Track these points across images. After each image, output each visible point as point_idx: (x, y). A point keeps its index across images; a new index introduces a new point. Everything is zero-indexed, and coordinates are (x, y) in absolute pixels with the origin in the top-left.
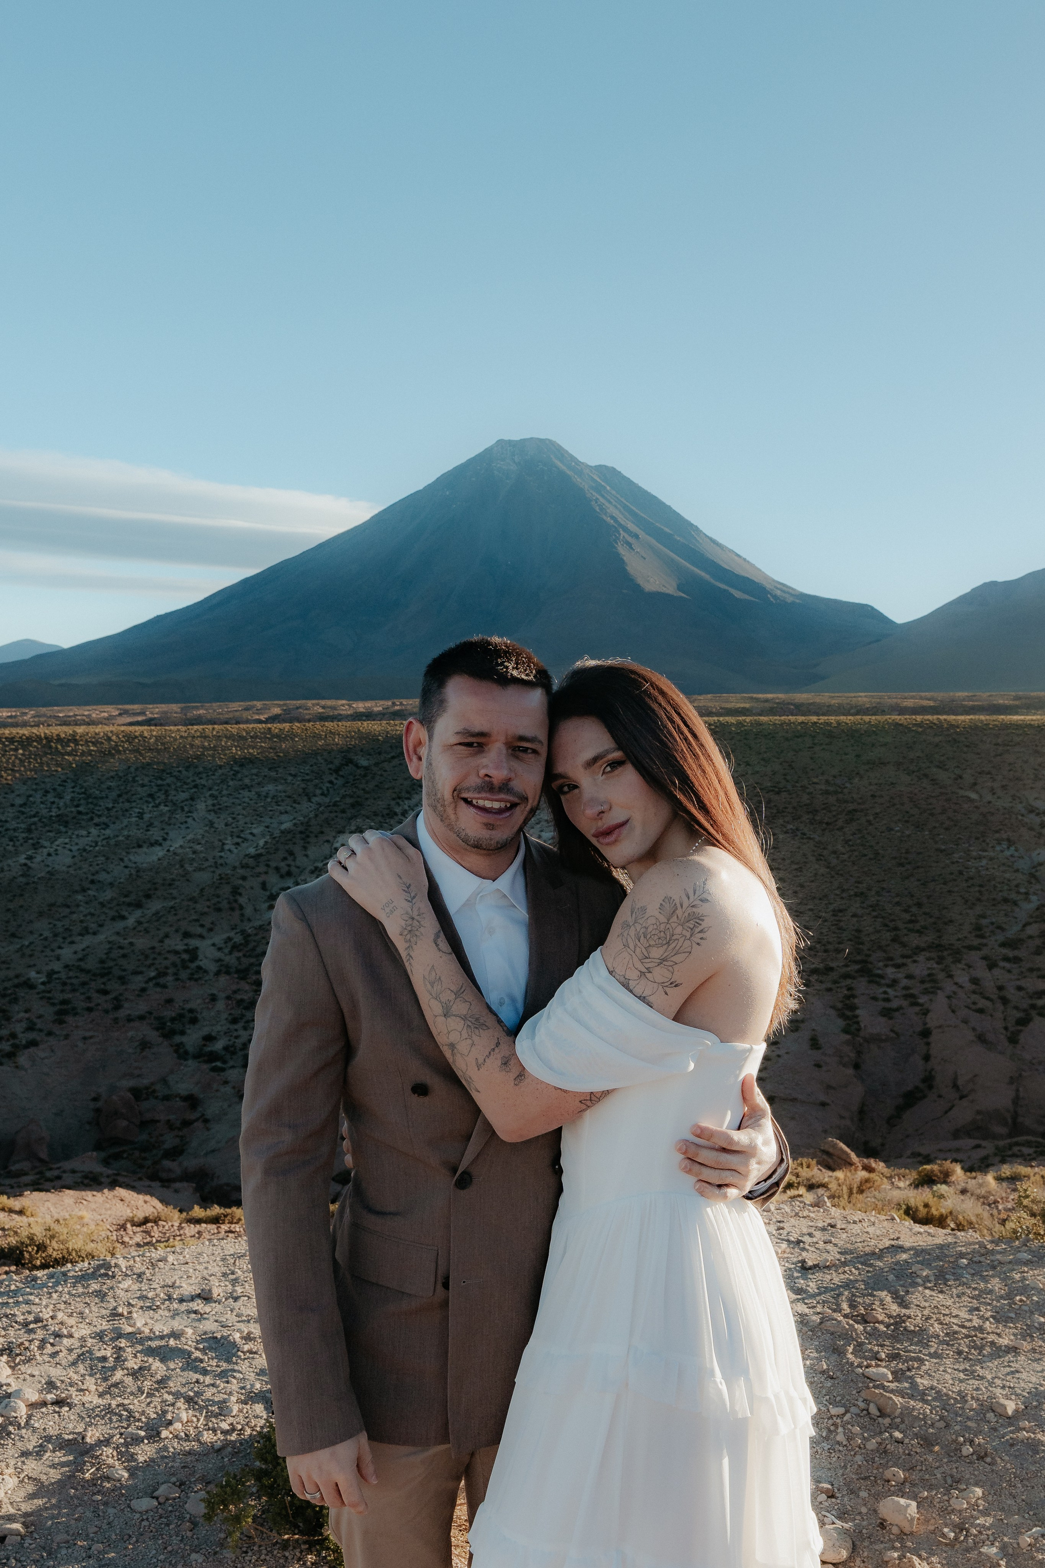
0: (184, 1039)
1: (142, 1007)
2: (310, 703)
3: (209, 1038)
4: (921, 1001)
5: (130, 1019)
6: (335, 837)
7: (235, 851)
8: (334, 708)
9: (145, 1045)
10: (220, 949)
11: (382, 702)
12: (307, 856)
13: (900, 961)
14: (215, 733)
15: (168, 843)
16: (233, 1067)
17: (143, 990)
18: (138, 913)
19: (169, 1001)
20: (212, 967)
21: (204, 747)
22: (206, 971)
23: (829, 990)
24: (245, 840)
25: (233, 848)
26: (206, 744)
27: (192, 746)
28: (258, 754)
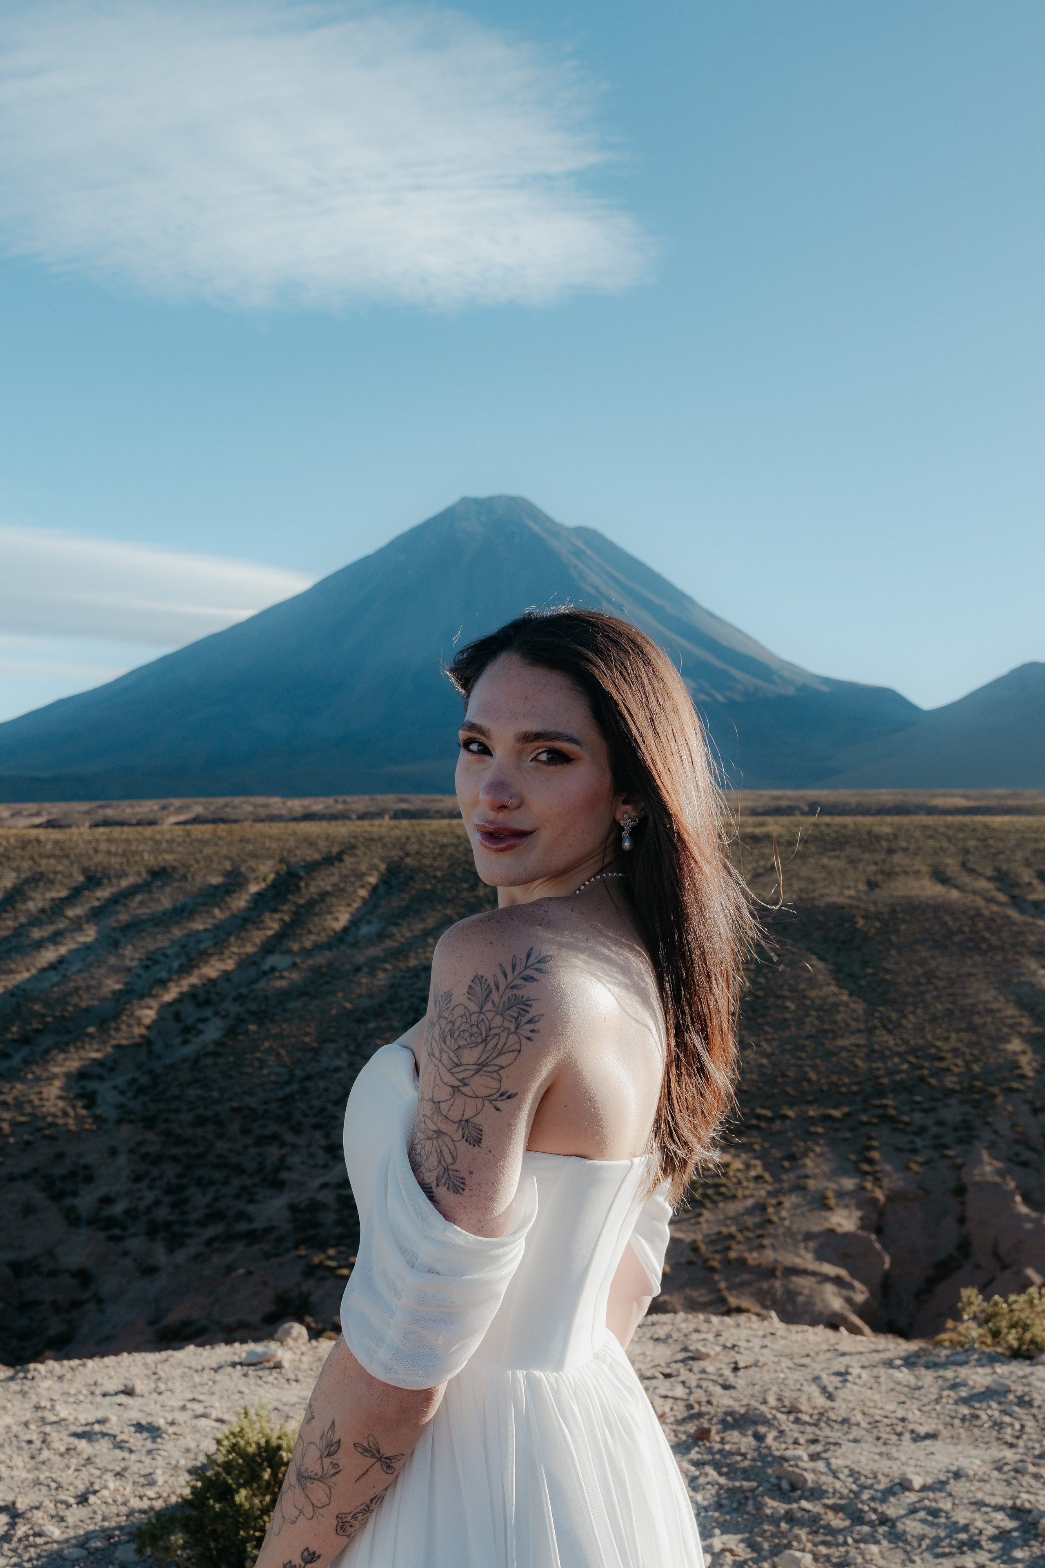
0: (76, 1202)
1: (27, 1163)
2: (237, 800)
3: (106, 1200)
4: (950, 1153)
5: (11, 1178)
6: (263, 958)
7: (144, 975)
8: (265, 806)
9: (28, 1210)
10: (122, 1093)
11: (321, 799)
12: (229, 980)
13: (926, 1105)
14: (124, 836)
15: (65, 966)
16: (135, 1235)
17: (28, 1143)
18: (25, 1050)
19: (60, 1156)
20: (113, 1114)
21: (109, 853)
22: (105, 1120)
23: (845, 1140)
24: (156, 962)
25: (140, 971)
26: (113, 849)
27: (96, 851)
28: (175, 860)
